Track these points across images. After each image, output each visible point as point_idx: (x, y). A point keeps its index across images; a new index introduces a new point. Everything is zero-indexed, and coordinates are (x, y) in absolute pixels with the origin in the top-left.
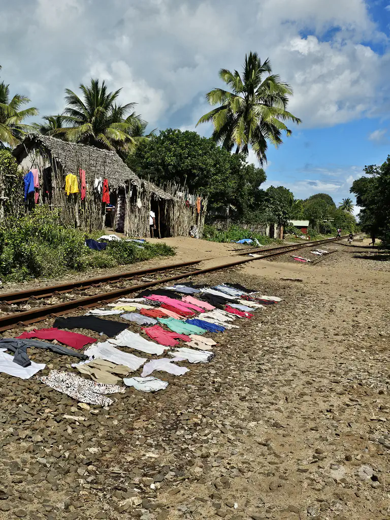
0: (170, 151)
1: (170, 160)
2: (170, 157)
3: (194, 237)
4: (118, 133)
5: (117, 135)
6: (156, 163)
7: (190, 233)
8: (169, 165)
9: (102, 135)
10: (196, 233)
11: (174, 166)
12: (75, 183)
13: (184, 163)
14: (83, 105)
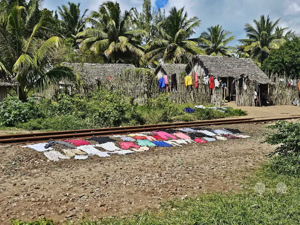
0: (287, 53)
1: (287, 59)
2: (287, 57)
3: (295, 105)
4: (276, 45)
5: (275, 46)
6: (279, 62)
7: (292, 103)
8: (286, 62)
9: (265, 47)
10: (297, 103)
11: (290, 62)
12: (191, 80)
13: (296, 60)
14: (256, 31)
